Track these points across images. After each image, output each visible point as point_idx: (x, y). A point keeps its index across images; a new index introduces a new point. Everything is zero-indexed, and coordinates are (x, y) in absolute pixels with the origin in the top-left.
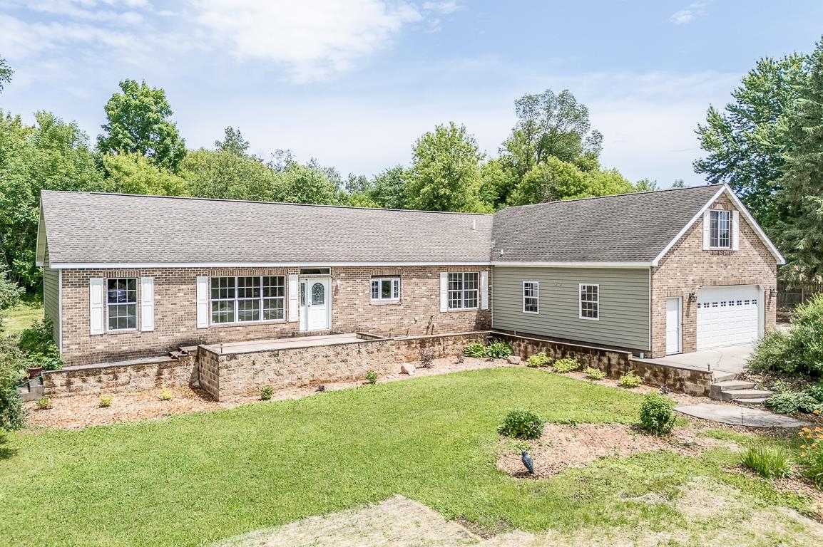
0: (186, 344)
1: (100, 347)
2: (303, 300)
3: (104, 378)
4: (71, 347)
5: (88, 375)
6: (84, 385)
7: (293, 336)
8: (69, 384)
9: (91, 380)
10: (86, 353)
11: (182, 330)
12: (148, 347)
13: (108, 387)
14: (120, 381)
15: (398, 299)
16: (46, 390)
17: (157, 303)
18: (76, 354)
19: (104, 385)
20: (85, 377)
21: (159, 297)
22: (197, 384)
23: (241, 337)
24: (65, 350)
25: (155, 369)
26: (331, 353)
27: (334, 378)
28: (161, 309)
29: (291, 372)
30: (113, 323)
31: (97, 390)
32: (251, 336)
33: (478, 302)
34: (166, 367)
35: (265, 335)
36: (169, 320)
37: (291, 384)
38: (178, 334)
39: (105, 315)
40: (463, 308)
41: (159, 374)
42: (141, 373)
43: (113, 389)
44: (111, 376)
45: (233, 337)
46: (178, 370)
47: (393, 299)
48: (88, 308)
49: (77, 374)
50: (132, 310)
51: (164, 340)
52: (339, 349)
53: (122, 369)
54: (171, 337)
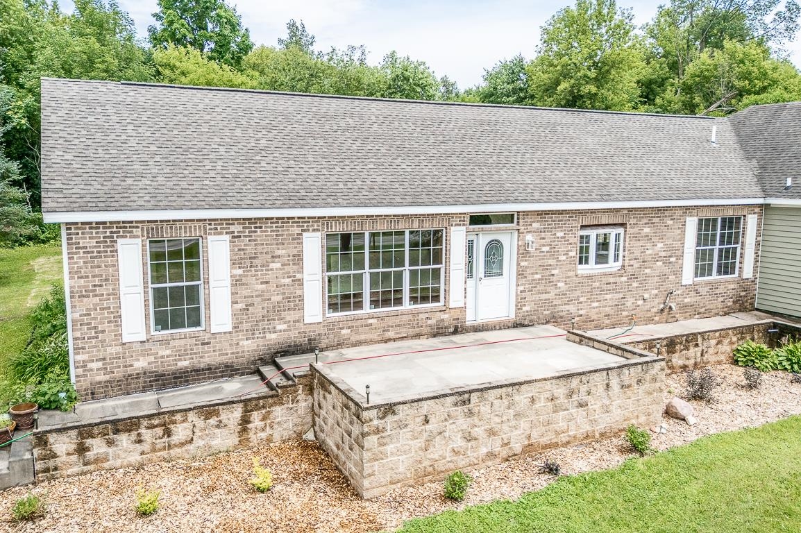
0: (285, 353)
1: (141, 364)
2: (470, 274)
3: (147, 435)
4: (90, 365)
5: (117, 432)
6: (111, 450)
7: (456, 332)
8: (82, 450)
9: (124, 439)
10: (118, 374)
11: (279, 327)
12: (223, 359)
13: (154, 450)
14: (175, 439)
15: (619, 263)
16: (39, 466)
17: (237, 282)
18: (98, 379)
19: (146, 447)
20: (111, 436)
21: (240, 272)
22: (310, 436)
23: (374, 336)
24: (80, 371)
25: (238, 412)
26: (560, 391)
27: (563, 438)
28: (244, 292)
29: (492, 433)
30: (161, 322)
31: (135, 458)
32: (391, 334)
33: (737, 265)
34: (257, 408)
35: (412, 332)
36: (257, 311)
37: (491, 455)
38: (273, 336)
39: (146, 306)
40: (715, 277)
41: (245, 421)
42: (213, 421)
43: (164, 454)
44: (159, 431)
45: (363, 337)
46: (278, 412)
47: (612, 266)
48: (116, 294)
49: (96, 431)
50: (193, 293)
51: (250, 347)
52: (575, 382)
53: (178, 417)
54: (261, 342)
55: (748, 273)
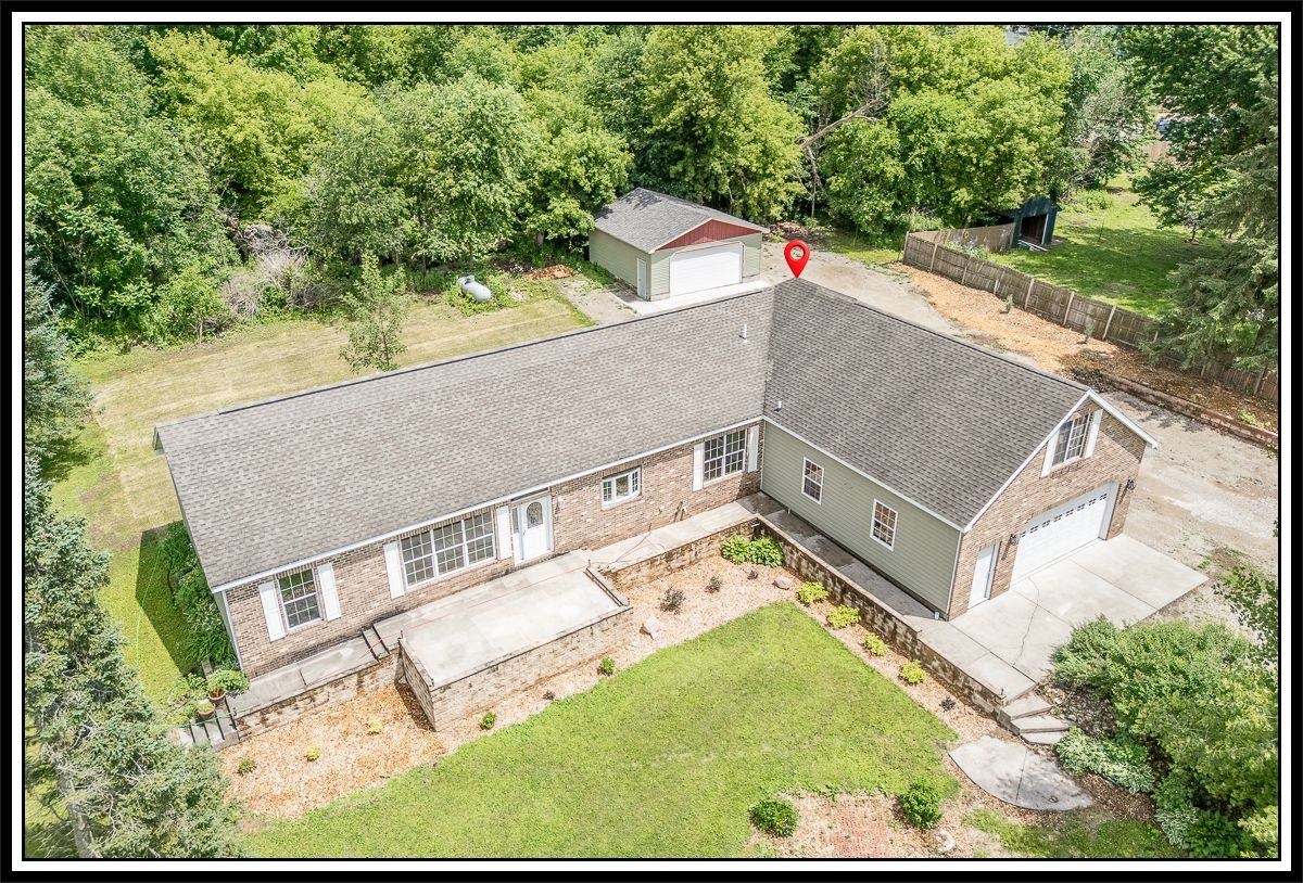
0: (381, 619)
1: (284, 650)
2: (516, 529)
3: (299, 704)
4: (252, 659)
5: (283, 707)
6: (280, 717)
7: (507, 573)
8: (264, 721)
9: (287, 710)
10: (270, 660)
11: (373, 606)
12: (339, 633)
13: (306, 710)
14: (317, 702)
15: (638, 492)
16: (241, 734)
17: (341, 588)
18: (257, 665)
19: (301, 710)
20: (280, 710)
21: (341, 581)
22: (403, 681)
23: (444, 592)
24: (246, 663)
25: (355, 679)
26: (558, 646)
27: (563, 669)
28: (345, 592)
29: (514, 680)
30: (293, 621)
31: (296, 717)
32: (457, 588)
33: (744, 463)
34: (367, 673)
35: (473, 582)
36: (358, 601)
37: (515, 691)
38: (371, 611)
39: (283, 617)
40: (724, 476)
41: (360, 683)
42: (340, 687)
43: (313, 711)
44: (308, 700)
45: (435, 596)
46: (380, 672)
47: (632, 495)
48: (262, 616)
49: (270, 709)
50: (313, 601)
51: (355, 622)
52: (568, 639)
53: (318, 690)
54: (363, 617)
55: (752, 467)
